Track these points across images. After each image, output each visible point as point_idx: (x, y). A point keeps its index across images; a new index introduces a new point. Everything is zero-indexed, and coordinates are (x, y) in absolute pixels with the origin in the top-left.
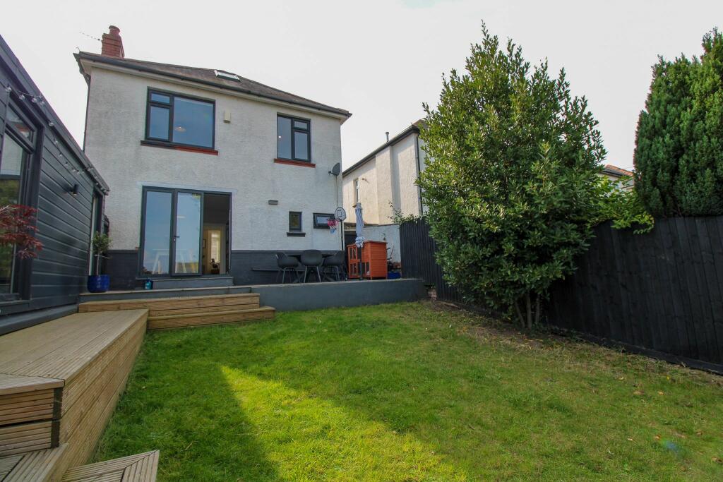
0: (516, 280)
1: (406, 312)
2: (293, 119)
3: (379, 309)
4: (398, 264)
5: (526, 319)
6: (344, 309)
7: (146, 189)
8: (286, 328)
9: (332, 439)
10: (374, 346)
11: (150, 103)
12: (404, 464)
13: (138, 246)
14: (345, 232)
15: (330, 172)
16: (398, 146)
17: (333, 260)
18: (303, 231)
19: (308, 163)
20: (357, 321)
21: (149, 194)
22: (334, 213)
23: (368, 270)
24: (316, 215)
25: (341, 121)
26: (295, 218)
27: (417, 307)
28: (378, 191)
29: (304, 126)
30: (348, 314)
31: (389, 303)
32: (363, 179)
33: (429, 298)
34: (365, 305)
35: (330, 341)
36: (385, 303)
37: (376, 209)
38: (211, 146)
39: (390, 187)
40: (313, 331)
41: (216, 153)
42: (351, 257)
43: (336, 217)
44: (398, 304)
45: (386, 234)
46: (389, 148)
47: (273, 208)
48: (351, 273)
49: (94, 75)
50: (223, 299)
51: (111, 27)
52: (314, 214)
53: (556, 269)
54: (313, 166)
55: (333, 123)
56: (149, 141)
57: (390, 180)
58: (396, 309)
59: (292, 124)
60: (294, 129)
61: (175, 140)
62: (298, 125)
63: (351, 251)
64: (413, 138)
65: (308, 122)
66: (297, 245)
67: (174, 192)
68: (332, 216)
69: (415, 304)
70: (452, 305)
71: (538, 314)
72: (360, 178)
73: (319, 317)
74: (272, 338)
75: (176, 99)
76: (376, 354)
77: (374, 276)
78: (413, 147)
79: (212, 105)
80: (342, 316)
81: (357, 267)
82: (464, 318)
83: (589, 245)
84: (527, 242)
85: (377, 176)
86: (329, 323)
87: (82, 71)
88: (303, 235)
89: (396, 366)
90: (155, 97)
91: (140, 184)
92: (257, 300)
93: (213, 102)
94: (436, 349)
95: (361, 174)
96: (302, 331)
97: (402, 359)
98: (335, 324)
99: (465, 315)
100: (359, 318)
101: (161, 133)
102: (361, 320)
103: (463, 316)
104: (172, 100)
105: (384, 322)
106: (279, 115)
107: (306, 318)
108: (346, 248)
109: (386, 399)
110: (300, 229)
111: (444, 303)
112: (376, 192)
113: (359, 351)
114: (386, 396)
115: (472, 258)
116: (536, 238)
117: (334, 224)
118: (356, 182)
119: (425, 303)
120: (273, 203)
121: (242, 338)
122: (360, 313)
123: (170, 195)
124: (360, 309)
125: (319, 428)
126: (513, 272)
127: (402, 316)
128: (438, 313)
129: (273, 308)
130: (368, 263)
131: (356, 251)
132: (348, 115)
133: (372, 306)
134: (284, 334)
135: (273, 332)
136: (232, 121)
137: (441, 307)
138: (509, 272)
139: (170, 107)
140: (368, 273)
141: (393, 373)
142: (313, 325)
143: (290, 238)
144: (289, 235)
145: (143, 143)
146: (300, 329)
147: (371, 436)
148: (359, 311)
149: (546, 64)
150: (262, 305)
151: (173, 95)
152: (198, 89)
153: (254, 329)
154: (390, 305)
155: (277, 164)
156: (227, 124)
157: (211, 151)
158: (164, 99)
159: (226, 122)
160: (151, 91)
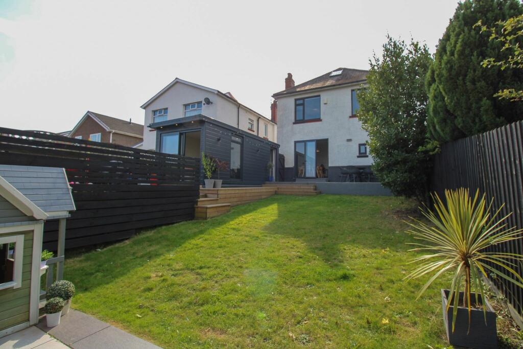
7: (296, 142)
11: (296, 105)
13: (294, 165)
18: (368, 154)
21: (297, 144)
26: (363, 147)
38: (319, 118)
41: (321, 120)
47: (350, 143)
51: (289, 74)
56: (297, 122)
61: (306, 119)
66: (363, 162)
67: (305, 142)
79: (319, 97)
88: (367, 157)
90: (298, 102)
91: (293, 141)
101: (300, 117)
104: (304, 101)
106: (352, 91)
110: (365, 153)
120: (349, 140)
123: (303, 143)
136: (328, 103)
139: (303, 104)
143: (359, 159)
144: (358, 157)
145: (294, 123)
151: (303, 99)
155: (352, 119)
156: (326, 105)
157: (319, 120)
158: (301, 102)
159: (325, 104)
160: (296, 100)
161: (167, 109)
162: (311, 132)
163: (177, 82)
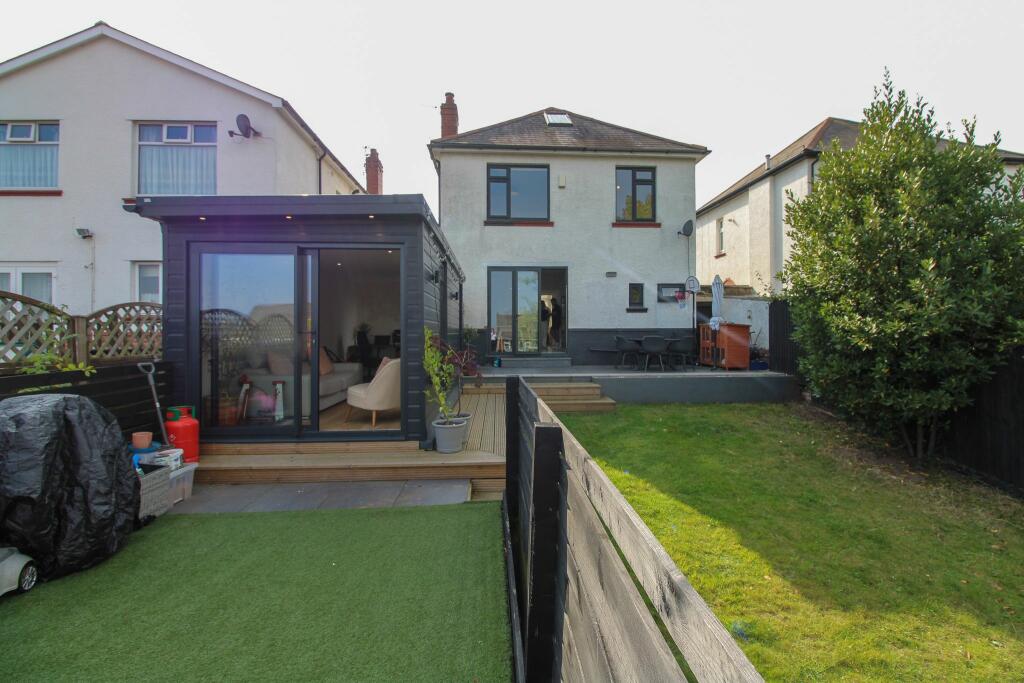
0: (888, 404)
1: (764, 417)
2: (635, 169)
3: (730, 409)
4: (766, 351)
5: (915, 447)
6: (688, 406)
7: (491, 269)
8: (627, 423)
9: (661, 520)
10: (712, 454)
11: (490, 179)
12: (709, 544)
13: (486, 325)
14: (698, 303)
15: (679, 233)
16: (782, 177)
17: (680, 346)
18: (646, 305)
19: (651, 222)
20: (701, 423)
21: (493, 273)
22: (683, 282)
23: (723, 358)
24: (661, 287)
25: (695, 161)
26: (636, 290)
27: (780, 412)
28: (751, 240)
29: (647, 176)
30: (691, 413)
31: (745, 402)
32: (730, 220)
33: (802, 400)
34: (714, 403)
35: (668, 443)
36: (739, 402)
37: (748, 263)
38: (545, 216)
39: (768, 235)
40: (653, 429)
41: (552, 224)
42: (704, 339)
43: (688, 289)
44: (756, 406)
45: (753, 310)
46: (768, 179)
47: (613, 281)
48: (704, 357)
49: (444, 161)
50: (567, 389)
51: (447, 94)
52: (659, 285)
53: (941, 400)
54: (659, 225)
55: (685, 166)
56: (492, 221)
57: (768, 225)
58: (753, 412)
59: (634, 176)
60: (636, 182)
61: (512, 216)
62: (640, 175)
63: (704, 332)
64: (805, 166)
65: (653, 170)
66: (637, 322)
67: (514, 270)
68: (682, 287)
69: (778, 408)
70: (830, 413)
71: (932, 444)
72: (726, 217)
73: (659, 414)
74: (614, 432)
75: (512, 169)
76: (710, 463)
77: (730, 366)
78: (805, 179)
79: (546, 170)
80: (685, 415)
81: (710, 351)
82: (838, 434)
83: (993, 373)
84: (905, 366)
85: (750, 218)
86: (669, 423)
87: (432, 157)
88: (645, 310)
89: (728, 477)
90: (495, 173)
91: (486, 265)
92: (598, 392)
93: (547, 167)
94: (782, 466)
95: (728, 212)
96: (641, 428)
97: (736, 471)
98: (677, 425)
99: (842, 430)
100: (705, 420)
101: (499, 211)
102: (706, 423)
103: (838, 430)
104: (509, 173)
105: (732, 427)
106: (618, 168)
107: (646, 413)
108: (698, 327)
109: (708, 502)
110: (641, 303)
111: (820, 410)
112: (748, 241)
113: (695, 457)
114: (710, 500)
115: (837, 373)
116: (916, 360)
117: (683, 297)
118: (720, 223)
119: (794, 406)
120: (611, 275)
121: (587, 429)
122: (706, 412)
123: (510, 274)
124: (706, 407)
125: (651, 511)
126: (888, 395)
127: (757, 421)
128: (805, 423)
129: (613, 401)
130: (723, 350)
131: (710, 332)
132: (704, 152)
133: (723, 405)
134: (624, 430)
135: (614, 426)
136: (567, 186)
137: (814, 414)
138: (882, 395)
139: (506, 180)
140: (723, 362)
141: (723, 483)
142: (653, 423)
143: (630, 314)
144: (628, 311)
145: (487, 223)
146: (640, 425)
147: (690, 524)
148: (706, 410)
149: (973, 126)
150: (603, 395)
151: (508, 167)
152: (532, 155)
153: (597, 421)
154: (747, 405)
155: (616, 229)
156: (562, 190)
157: (546, 222)
158: (502, 173)
159: (562, 187)
160: (490, 166)
161: (55, 124)
162: (527, 247)
163: (102, 38)
